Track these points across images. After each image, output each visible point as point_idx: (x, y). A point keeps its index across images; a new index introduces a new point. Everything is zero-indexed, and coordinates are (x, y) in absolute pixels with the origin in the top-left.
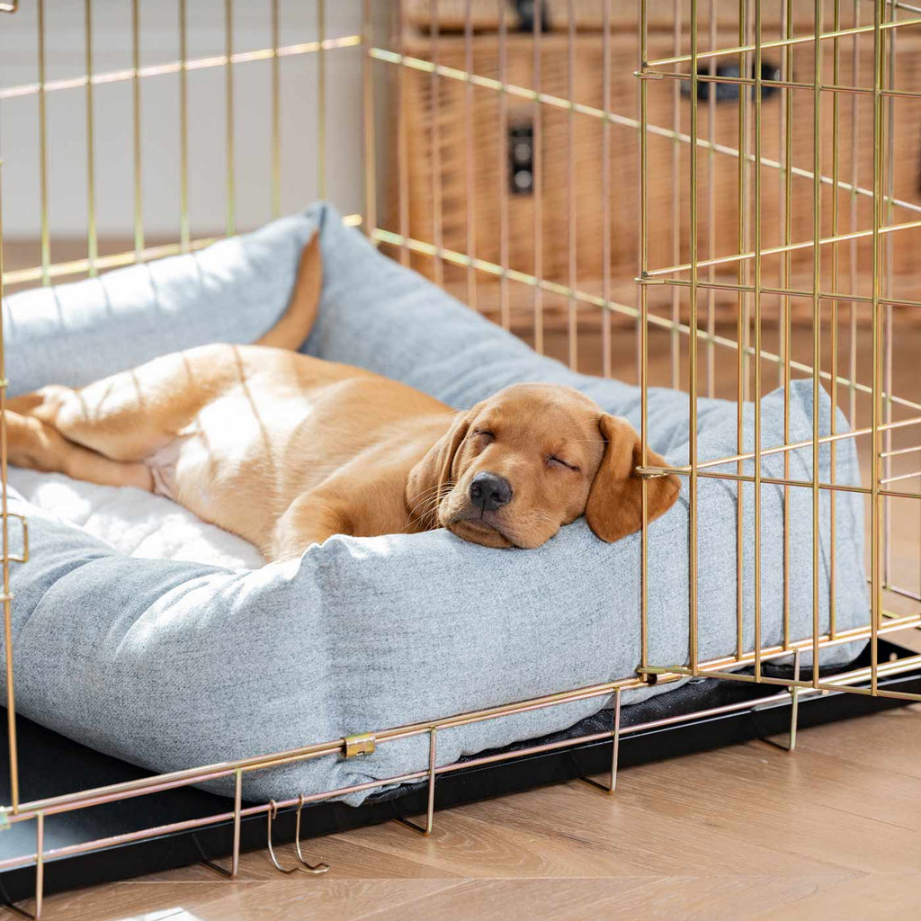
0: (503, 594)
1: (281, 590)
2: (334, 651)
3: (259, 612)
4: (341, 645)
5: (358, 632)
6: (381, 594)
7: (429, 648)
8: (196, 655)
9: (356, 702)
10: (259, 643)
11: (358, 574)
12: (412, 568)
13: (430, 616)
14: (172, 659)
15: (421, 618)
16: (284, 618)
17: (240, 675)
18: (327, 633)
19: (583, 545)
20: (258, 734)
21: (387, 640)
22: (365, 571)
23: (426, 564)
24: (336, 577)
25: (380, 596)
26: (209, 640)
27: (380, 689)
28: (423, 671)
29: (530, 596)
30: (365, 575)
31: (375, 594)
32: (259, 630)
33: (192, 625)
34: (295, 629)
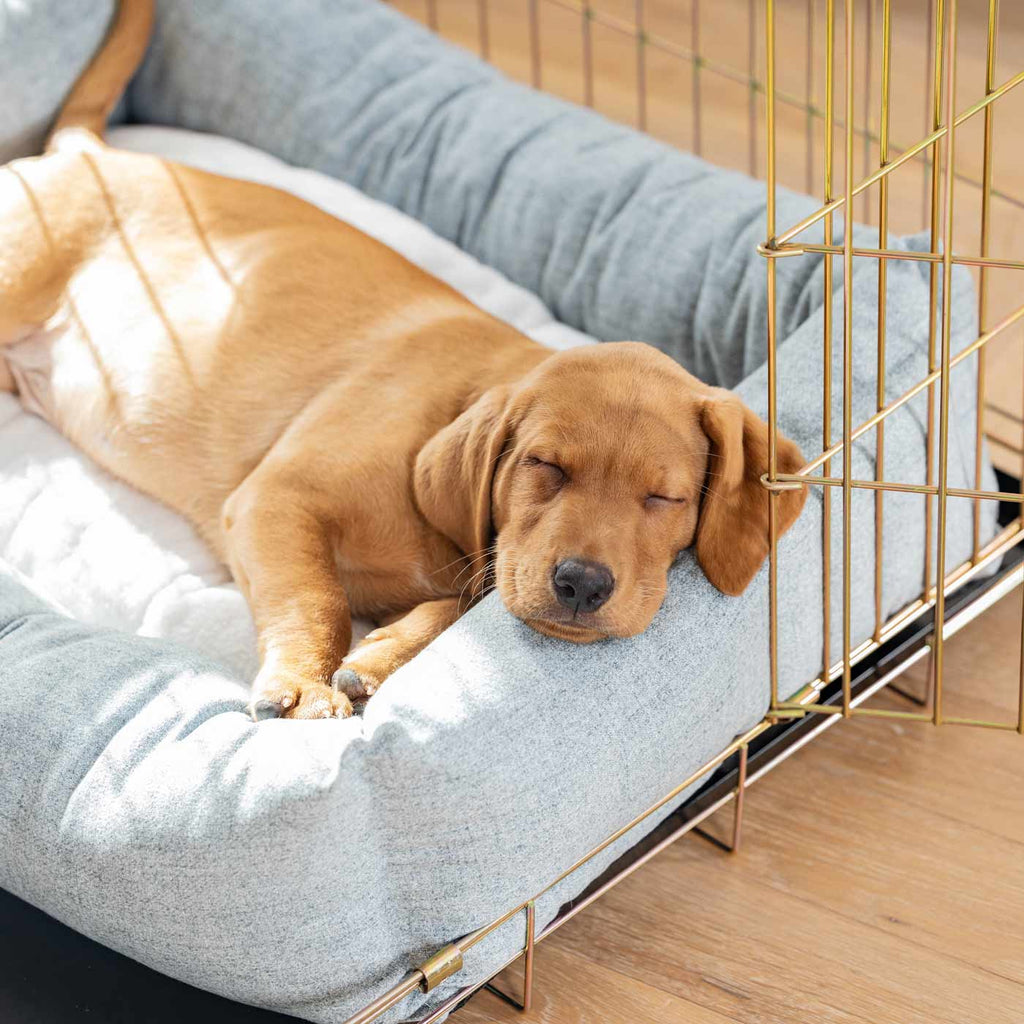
0: (616, 721)
1: (313, 800)
2: (389, 847)
3: (282, 826)
4: (401, 841)
5: (425, 825)
6: (457, 779)
7: (527, 828)
8: (191, 872)
9: (427, 904)
10: (287, 862)
11: (423, 763)
12: (493, 730)
13: (526, 789)
14: (153, 870)
15: (513, 797)
16: (320, 831)
17: (261, 899)
18: (380, 829)
19: (703, 607)
20: (293, 963)
21: (467, 828)
22: (433, 756)
23: (511, 717)
24: (391, 771)
25: (456, 782)
26: (210, 856)
27: (461, 887)
28: (519, 857)
29: (648, 711)
30: (433, 760)
31: (449, 780)
32: (286, 848)
33: (178, 829)
34: (336, 839)
